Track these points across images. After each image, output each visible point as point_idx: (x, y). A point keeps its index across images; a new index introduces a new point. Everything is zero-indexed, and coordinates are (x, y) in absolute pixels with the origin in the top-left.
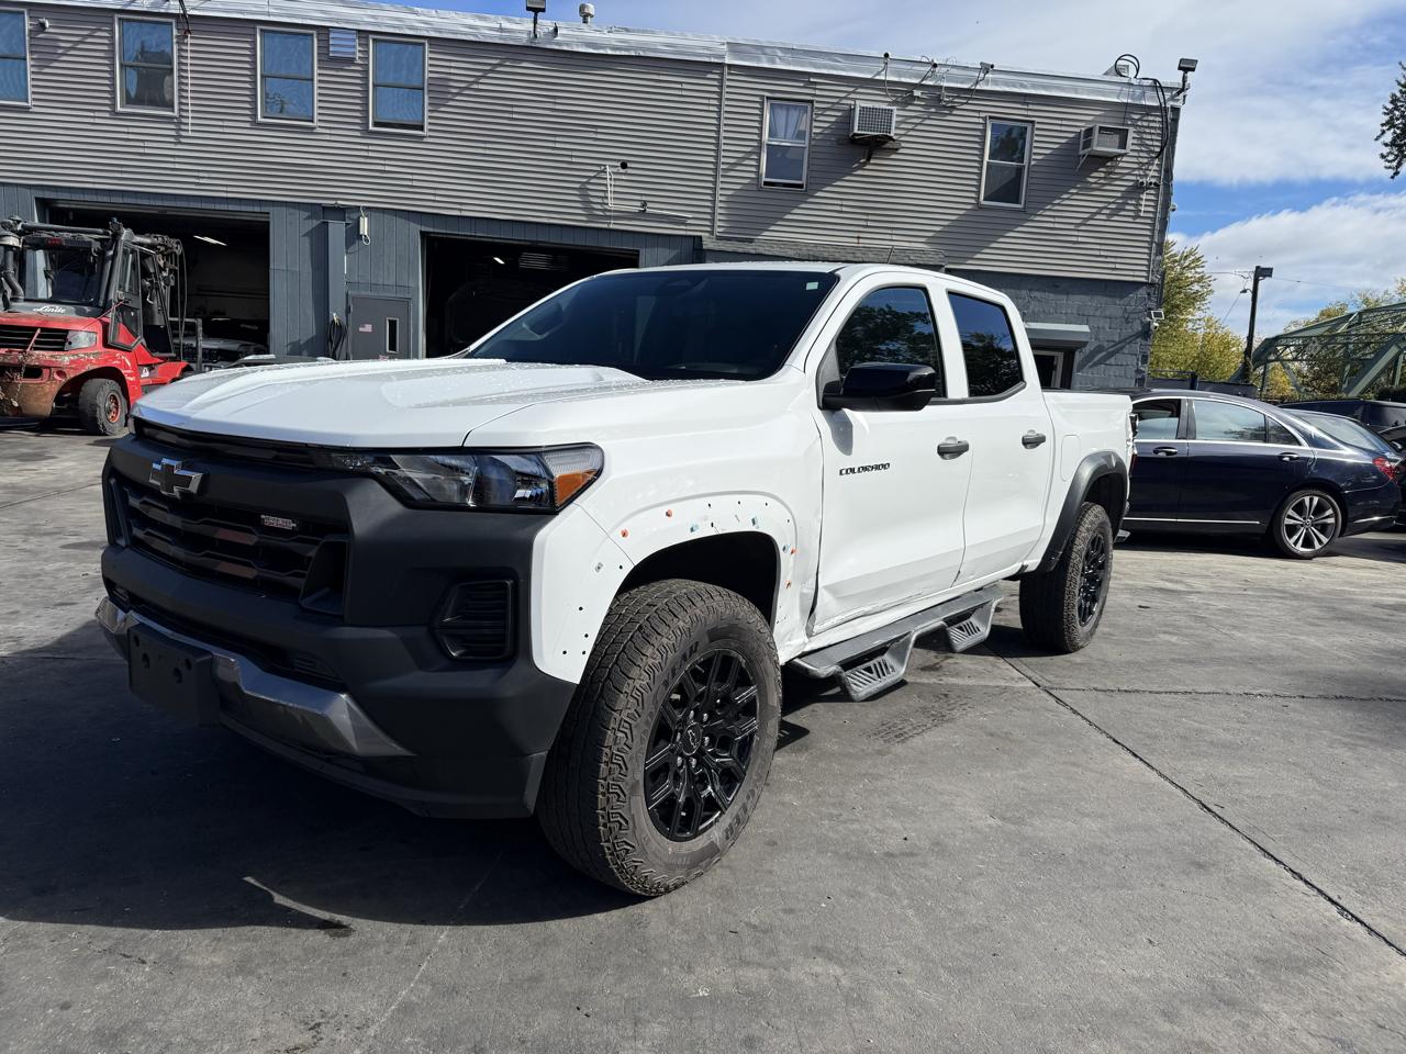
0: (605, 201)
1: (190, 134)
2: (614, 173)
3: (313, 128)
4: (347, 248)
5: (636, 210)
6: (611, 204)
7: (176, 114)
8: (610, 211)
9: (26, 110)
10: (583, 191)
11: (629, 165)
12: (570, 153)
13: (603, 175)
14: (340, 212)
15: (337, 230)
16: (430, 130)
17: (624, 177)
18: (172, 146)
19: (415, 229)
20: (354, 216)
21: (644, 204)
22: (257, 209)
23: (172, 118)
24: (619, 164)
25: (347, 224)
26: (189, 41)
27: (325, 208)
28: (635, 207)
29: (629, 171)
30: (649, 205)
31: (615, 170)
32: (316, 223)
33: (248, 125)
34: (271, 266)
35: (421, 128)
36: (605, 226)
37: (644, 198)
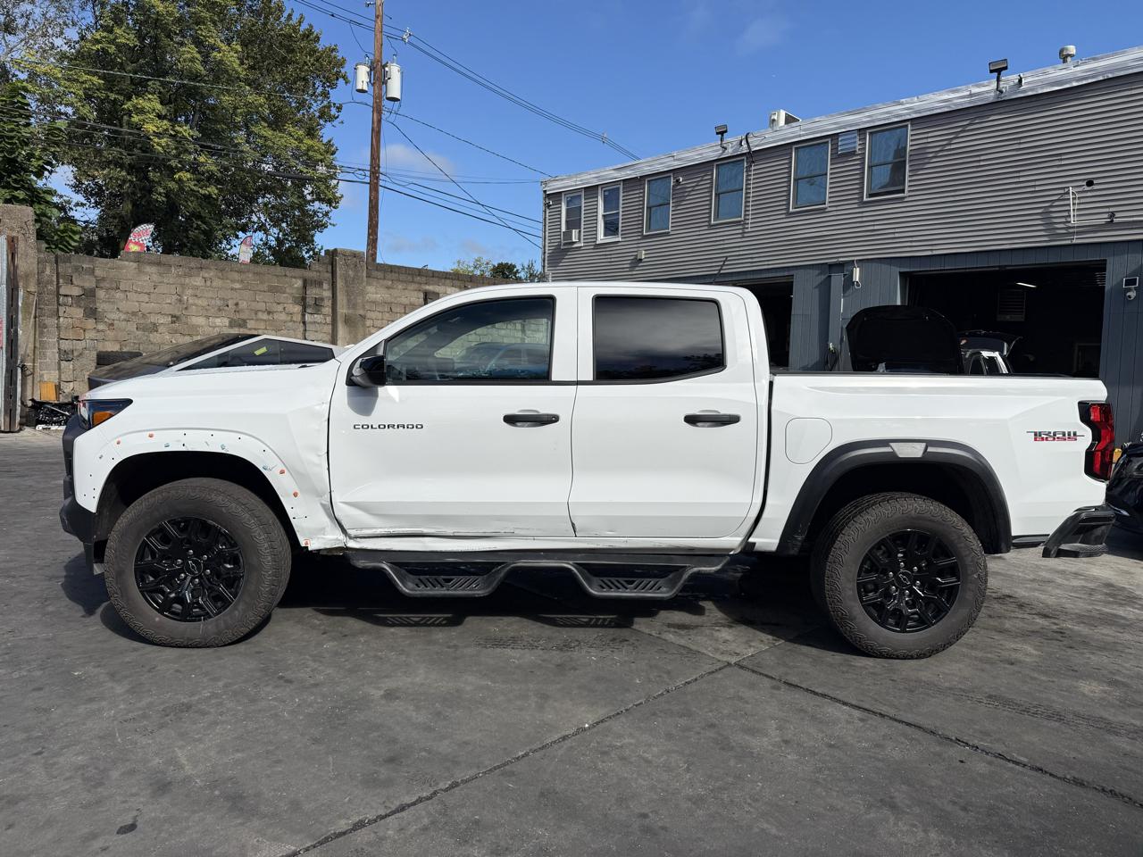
0: (1069, 220)
1: (749, 230)
2: (1079, 192)
3: (826, 208)
4: (844, 292)
5: (1103, 221)
6: (1073, 221)
7: (743, 219)
8: (1073, 227)
9: (667, 234)
10: (1046, 214)
11: (1095, 182)
12: (1033, 184)
13: (1066, 197)
14: (840, 266)
15: (837, 280)
16: (909, 191)
17: (1089, 194)
18: (739, 240)
19: (895, 271)
20: (850, 268)
21: (1112, 215)
22: (786, 274)
23: (740, 222)
24: (1085, 183)
25: (845, 275)
26: (753, 168)
27: (831, 266)
28: (1103, 219)
29: (1095, 187)
30: (1117, 215)
31: (1080, 189)
32: (823, 277)
33: (784, 216)
34: (793, 313)
35: (903, 191)
36: (1069, 242)
37: (1112, 210)
